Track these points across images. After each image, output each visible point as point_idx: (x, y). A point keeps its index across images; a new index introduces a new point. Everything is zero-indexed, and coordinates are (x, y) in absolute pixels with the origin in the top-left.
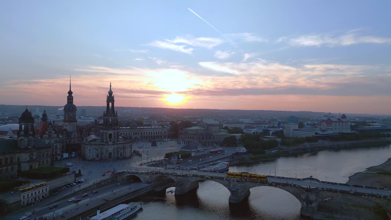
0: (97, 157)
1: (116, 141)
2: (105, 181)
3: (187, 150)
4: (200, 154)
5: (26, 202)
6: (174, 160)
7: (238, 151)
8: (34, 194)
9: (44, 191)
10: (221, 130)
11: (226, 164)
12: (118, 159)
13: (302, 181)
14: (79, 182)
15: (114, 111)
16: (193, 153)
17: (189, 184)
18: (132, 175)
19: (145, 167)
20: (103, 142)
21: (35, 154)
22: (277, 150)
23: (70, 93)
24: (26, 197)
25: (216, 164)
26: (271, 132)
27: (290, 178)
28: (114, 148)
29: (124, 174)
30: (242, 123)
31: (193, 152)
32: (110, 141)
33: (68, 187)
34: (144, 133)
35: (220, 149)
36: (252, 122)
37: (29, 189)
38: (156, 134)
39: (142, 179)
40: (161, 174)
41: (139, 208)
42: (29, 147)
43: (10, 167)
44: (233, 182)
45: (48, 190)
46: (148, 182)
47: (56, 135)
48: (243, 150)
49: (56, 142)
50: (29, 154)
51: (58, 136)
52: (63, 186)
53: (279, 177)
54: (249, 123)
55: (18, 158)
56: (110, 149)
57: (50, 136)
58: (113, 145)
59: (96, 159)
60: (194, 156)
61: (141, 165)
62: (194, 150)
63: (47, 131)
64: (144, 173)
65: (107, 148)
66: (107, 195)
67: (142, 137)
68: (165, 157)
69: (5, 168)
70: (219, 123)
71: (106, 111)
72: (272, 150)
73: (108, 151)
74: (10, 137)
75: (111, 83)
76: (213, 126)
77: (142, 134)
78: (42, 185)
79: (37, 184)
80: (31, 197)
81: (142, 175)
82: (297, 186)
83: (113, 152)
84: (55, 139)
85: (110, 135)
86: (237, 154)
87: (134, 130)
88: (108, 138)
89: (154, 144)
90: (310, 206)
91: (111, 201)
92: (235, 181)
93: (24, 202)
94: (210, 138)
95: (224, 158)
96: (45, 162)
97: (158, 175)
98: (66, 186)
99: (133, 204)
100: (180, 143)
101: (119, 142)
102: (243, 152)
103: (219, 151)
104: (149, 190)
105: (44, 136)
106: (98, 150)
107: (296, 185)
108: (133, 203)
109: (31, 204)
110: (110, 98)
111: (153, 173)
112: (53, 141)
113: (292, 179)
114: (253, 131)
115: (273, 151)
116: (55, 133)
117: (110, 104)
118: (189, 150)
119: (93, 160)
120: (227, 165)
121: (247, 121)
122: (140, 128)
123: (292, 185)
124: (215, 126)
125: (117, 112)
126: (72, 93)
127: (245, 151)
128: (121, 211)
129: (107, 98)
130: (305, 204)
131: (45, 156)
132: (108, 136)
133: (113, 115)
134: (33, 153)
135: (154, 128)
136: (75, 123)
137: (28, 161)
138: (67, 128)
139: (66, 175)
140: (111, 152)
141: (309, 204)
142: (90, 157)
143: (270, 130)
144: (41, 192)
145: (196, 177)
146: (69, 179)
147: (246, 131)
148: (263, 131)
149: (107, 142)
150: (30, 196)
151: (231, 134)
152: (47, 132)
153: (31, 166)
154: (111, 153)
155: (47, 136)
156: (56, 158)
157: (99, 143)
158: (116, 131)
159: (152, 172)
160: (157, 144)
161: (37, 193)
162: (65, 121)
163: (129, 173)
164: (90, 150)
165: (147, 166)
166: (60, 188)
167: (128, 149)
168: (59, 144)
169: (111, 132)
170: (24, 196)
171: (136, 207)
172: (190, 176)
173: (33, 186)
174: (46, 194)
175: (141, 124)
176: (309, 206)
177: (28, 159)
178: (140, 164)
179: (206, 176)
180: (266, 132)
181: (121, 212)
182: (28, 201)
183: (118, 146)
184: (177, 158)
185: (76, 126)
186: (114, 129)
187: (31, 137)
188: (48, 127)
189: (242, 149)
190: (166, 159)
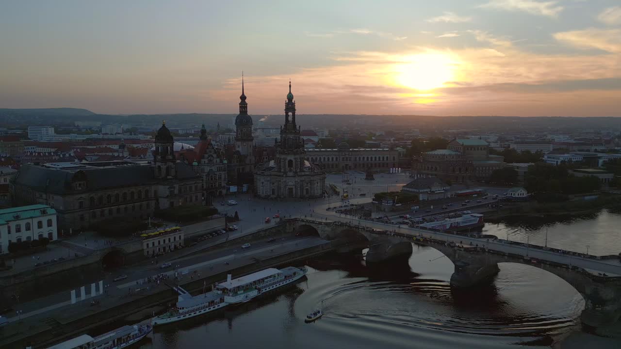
0: (273, 193)
1: (298, 170)
2: (266, 230)
3: (413, 190)
4: (436, 197)
5: (151, 253)
6: (387, 204)
7: (511, 194)
8: (162, 243)
9: (177, 239)
10: (490, 156)
11: (478, 217)
12: (302, 198)
13: (598, 260)
14: (231, 230)
15: (295, 126)
16: (421, 195)
17: (390, 247)
18: (308, 224)
19: (334, 213)
20: (280, 172)
21: (177, 186)
22: (596, 197)
23: (243, 98)
24: (151, 245)
25: (460, 216)
26: (601, 161)
27: (576, 253)
28: (295, 182)
29: (297, 222)
30: (550, 142)
31: (421, 193)
32: (290, 171)
33: (213, 236)
34: (360, 158)
35: (478, 190)
36: (572, 141)
37: (155, 236)
38: (379, 160)
39: (319, 232)
40: (348, 226)
41: (302, 276)
42: (168, 177)
43: (145, 203)
44: (458, 251)
45: (182, 238)
46: (328, 238)
47: (218, 160)
48: (521, 193)
49: (219, 170)
50: (168, 187)
51: (221, 161)
52: (206, 234)
53: (552, 250)
54: (564, 143)
55: (156, 192)
56: (290, 183)
57: (210, 161)
58: (294, 176)
59: (272, 196)
60: (423, 200)
61: (329, 209)
62: (425, 190)
63: (207, 153)
64: (323, 223)
65: (285, 182)
66: (260, 252)
67: (356, 165)
68: (373, 200)
69: (124, 206)
70: (487, 144)
71: (285, 126)
72: (587, 196)
73: (287, 185)
74: (148, 163)
75: (290, 82)
76: (475, 149)
77: (356, 160)
78: (175, 231)
79: (168, 229)
80: (157, 246)
81: (320, 226)
82: (579, 270)
83: (294, 187)
84: (217, 166)
85: (290, 162)
86: (509, 200)
87: (343, 153)
88: (287, 167)
89: (370, 177)
90: (600, 309)
91: (263, 261)
92: (462, 249)
93: (148, 252)
94: (467, 170)
95: (478, 207)
96: (194, 198)
97: (345, 228)
98: (211, 234)
99: (289, 270)
100: (413, 177)
101: (303, 174)
102: (520, 196)
103: (476, 193)
104: (328, 250)
105: (203, 160)
106: (273, 184)
107: (578, 268)
108: (291, 267)
109: (157, 255)
110: (290, 105)
111: (337, 223)
112: (214, 168)
113: (580, 255)
114: (562, 159)
115: (587, 198)
116: (218, 157)
117: (290, 114)
118: (415, 190)
119: (267, 198)
120: (478, 219)
121: (561, 138)
122: (353, 151)
123: (570, 267)
124: (478, 149)
125: (300, 127)
126: (245, 98)
127: (525, 196)
128: (267, 278)
129: (286, 106)
130: (590, 304)
131: (193, 189)
132: (287, 164)
133: (293, 131)
134: (175, 186)
135: (375, 151)
136: (250, 143)
137: (167, 197)
138: (240, 149)
139: (212, 219)
140: (291, 187)
141: (597, 306)
142: (263, 193)
143: (600, 158)
144: (172, 240)
145: (400, 236)
146: (217, 224)
147: (548, 157)
148: (584, 158)
149: (285, 173)
150: (156, 244)
151: (508, 164)
152: (206, 156)
153: (172, 204)
154: (292, 189)
155: (206, 161)
156: (221, 192)
157: (275, 173)
158: (298, 156)
159: (335, 222)
160: (374, 176)
161: (167, 241)
162: (237, 139)
163: (303, 221)
164: (263, 183)
165: (336, 212)
166: (202, 236)
167: (317, 183)
168: (224, 172)
169: (291, 157)
170: (148, 245)
171: (295, 274)
172: (391, 235)
173: (161, 232)
174: (180, 244)
175: (362, 144)
176: (597, 309)
177: (168, 193)
178: (327, 207)
179: (416, 236)
180: (591, 161)
181: (266, 280)
182: (154, 251)
183: (303, 178)
184: (392, 202)
185: (252, 147)
186: (295, 154)
187: (171, 164)
188: (208, 148)
189: (519, 192)
190: (374, 202)
